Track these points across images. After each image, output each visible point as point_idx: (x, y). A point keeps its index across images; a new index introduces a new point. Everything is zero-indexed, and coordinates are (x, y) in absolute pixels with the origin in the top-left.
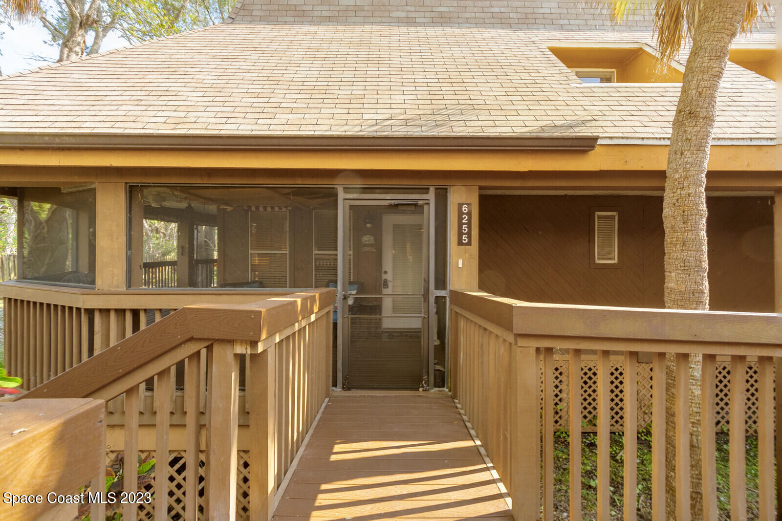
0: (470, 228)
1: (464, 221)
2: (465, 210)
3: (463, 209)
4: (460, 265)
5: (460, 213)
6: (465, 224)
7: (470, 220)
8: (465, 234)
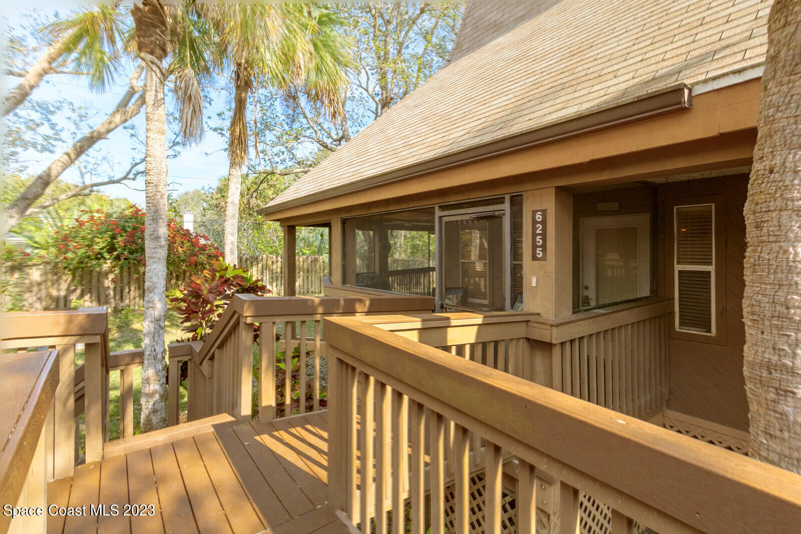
0: (544, 239)
1: (538, 232)
2: (539, 218)
3: (537, 217)
4: (534, 284)
5: (534, 223)
6: (539, 234)
7: (544, 230)
8: (539, 247)
